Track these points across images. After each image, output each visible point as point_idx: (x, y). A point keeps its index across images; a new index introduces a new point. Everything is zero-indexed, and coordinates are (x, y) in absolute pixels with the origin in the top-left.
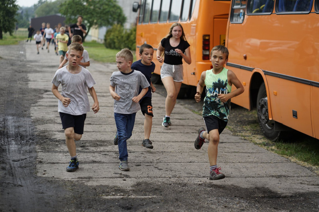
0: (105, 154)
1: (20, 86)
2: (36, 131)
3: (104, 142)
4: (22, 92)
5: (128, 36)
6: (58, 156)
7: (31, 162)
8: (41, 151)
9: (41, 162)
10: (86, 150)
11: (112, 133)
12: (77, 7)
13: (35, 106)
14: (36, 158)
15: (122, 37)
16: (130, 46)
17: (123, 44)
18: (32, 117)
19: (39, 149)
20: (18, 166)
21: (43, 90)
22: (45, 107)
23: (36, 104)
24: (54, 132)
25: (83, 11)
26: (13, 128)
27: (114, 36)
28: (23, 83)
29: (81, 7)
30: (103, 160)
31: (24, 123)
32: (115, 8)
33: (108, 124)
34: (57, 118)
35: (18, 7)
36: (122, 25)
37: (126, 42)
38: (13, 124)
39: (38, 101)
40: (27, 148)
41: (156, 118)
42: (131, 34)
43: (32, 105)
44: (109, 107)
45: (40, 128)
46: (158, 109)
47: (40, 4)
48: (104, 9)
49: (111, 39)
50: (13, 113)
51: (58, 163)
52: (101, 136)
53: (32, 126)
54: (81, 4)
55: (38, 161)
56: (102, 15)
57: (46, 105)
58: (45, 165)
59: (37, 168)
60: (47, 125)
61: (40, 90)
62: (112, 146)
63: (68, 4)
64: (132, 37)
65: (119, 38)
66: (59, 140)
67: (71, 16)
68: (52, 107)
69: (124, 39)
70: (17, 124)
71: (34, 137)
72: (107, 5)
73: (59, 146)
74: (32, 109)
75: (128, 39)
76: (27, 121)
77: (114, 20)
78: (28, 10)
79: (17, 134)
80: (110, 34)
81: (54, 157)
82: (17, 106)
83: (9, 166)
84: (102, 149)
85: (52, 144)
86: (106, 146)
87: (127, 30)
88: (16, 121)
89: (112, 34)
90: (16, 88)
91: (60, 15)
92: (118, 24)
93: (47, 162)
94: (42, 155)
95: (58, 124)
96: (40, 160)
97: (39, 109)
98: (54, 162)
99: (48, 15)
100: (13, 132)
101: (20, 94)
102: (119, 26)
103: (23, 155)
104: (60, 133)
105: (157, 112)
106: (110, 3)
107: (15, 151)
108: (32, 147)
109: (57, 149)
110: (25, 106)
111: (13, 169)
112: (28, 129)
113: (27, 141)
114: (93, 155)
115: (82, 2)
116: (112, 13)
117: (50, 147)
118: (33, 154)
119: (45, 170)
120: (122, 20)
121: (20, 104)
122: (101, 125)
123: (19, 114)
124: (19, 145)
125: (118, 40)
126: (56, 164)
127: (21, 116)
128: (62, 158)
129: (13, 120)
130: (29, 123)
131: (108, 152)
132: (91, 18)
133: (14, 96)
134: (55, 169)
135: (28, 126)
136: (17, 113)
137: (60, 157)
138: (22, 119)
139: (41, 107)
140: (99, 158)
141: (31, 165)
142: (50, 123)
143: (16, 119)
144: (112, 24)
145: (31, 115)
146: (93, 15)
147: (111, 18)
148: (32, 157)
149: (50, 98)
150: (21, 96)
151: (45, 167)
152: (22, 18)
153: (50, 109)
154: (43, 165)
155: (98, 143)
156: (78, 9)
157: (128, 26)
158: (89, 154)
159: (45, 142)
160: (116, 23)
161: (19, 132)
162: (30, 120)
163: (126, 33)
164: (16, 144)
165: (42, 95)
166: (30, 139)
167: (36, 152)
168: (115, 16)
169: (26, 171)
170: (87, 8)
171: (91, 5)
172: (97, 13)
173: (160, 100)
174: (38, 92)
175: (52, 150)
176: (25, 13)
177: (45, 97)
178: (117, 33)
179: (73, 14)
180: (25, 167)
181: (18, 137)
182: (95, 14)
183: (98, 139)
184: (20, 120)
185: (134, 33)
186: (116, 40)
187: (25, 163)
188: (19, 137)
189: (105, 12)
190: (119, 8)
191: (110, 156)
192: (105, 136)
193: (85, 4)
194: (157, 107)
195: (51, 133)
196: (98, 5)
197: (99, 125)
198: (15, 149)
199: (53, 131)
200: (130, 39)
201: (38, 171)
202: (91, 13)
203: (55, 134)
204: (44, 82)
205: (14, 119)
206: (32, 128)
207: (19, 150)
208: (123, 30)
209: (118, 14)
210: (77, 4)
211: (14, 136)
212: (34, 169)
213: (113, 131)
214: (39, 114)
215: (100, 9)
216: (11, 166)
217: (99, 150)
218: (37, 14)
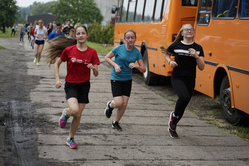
0: (95, 137)
1: (20, 73)
2: (36, 115)
3: (93, 125)
4: (23, 78)
5: (106, 32)
6: (55, 138)
7: (33, 144)
8: (41, 133)
9: (41, 144)
10: (79, 133)
11: (99, 116)
12: (65, 8)
13: (34, 91)
14: (37, 140)
15: (101, 33)
16: (107, 40)
17: (102, 38)
18: (32, 101)
19: (39, 131)
20: (22, 147)
21: (39, 76)
22: (42, 92)
23: (34, 90)
24: (51, 116)
25: (69, 12)
26: (16, 111)
27: (94, 31)
28: (23, 70)
29: (68, 8)
30: (94, 142)
31: (25, 106)
32: (95, 10)
33: (95, 108)
34: (52, 102)
35: (18, 7)
36: (100, 23)
37: (104, 37)
38: (16, 107)
39: (36, 86)
40: (29, 130)
41: (134, 103)
42: (108, 30)
43: (31, 90)
44: (94, 92)
45: (39, 112)
46: (134, 95)
47: (34, 5)
48: (86, 10)
49: (91, 34)
50: (16, 97)
51: (56, 145)
52: (91, 119)
53: (32, 110)
54: (68, 6)
55: (39, 142)
56: (84, 15)
57: (43, 90)
58: (45, 147)
59: (38, 150)
60: (44, 108)
61: (37, 77)
62: (100, 129)
63: (58, 6)
64: (109, 33)
65: (98, 33)
66: (55, 123)
67: (60, 15)
68: (48, 92)
69: (103, 34)
70: (19, 108)
71: (34, 119)
72: (88, 7)
73: (56, 128)
74: (31, 93)
75: (105, 35)
76: (27, 105)
77: (94, 19)
78: (25, 9)
79: (20, 116)
80: (91, 30)
81: (52, 138)
82: (19, 91)
83: (14, 147)
84: (92, 131)
85: (50, 126)
86: (95, 128)
87: (104, 27)
88: (18, 104)
89: (93, 30)
90: (18, 75)
91: (51, 14)
92: (97, 22)
93: (46, 144)
94: (42, 137)
95: (54, 108)
96: (40, 142)
97: (37, 93)
98: (52, 144)
99: (41, 14)
100: (17, 115)
101: (21, 80)
102: (98, 23)
103: (25, 137)
104: (56, 116)
105: (134, 98)
106: (91, 6)
107: (18, 132)
108: (33, 129)
109: (54, 132)
110: (26, 91)
111: (17, 150)
112: (29, 112)
113: (28, 123)
114: (85, 138)
115: (69, 5)
116: (92, 13)
117: (48, 129)
118: (34, 136)
119: (45, 151)
120: (100, 19)
121: (21, 89)
122: (90, 109)
123: (21, 98)
124: (22, 127)
125: (97, 35)
126: (54, 146)
127: (23, 100)
128: (59, 140)
129: (16, 104)
130: (29, 106)
131: (97, 134)
132: (75, 17)
133: (17, 82)
134: (54, 150)
135: (28, 109)
136: (19, 97)
137: (57, 139)
138: (23, 102)
139: (39, 92)
140: (90, 140)
141: (33, 146)
142: (47, 107)
143: (19, 103)
144: (92, 22)
145: (31, 99)
146: (77, 14)
147: (91, 17)
148: (33, 139)
149: (46, 84)
150: (22, 82)
151: (45, 148)
152: (20, 16)
153: (47, 94)
154: (43, 146)
155: (89, 126)
156: (65, 9)
157: (105, 23)
158: (81, 136)
159: (43, 125)
160: (95, 21)
161: (21, 114)
162: (30, 104)
163: (104, 29)
164: (19, 126)
165: (39, 81)
166: (31, 121)
167: (37, 134)
168: (94, 16)
169: (29, 152)
170: (72, 9)
171: (76, 7)
172: (81, 13)
173: (135, 87)
174: (36, 78)
175: (50, 132)
176: (22, 12)
177: (42, 83)
178: (96, 29)
179: (61, 13)
180: (28, 149)
181: (20, 119)
182: (79, 14)
183: (88, 122)
184: (21, 104)
185: (110, 29)
186: (95, 35)
187: (28, 145)
188: (22, 119)
189: (86, 12)
190: (98, 9)
191: (99, 138)
192: (93, 119)
193: (71, 5)
194: (133, 93)
195: (48, 116)
196: (81, 7)
197: (88, 109)
198: (19, 130)
199: (49, 114)
200: (107, 35)
201: (39, 152)
202: (76, 13)
203: (52, 117)
204: (40, 69)
205: (16, 102)
206: (32, 111)
207: (22, 132)
208: (101, 27)
209: (96, 14)
210: (64, 6)
211: (17, 119)
212: (35, 150)
213: (99, 115)
214: (37, 99)
215: (82, 10)
216: (16, 148)
217: (89, 132)
218: (32, 13)
